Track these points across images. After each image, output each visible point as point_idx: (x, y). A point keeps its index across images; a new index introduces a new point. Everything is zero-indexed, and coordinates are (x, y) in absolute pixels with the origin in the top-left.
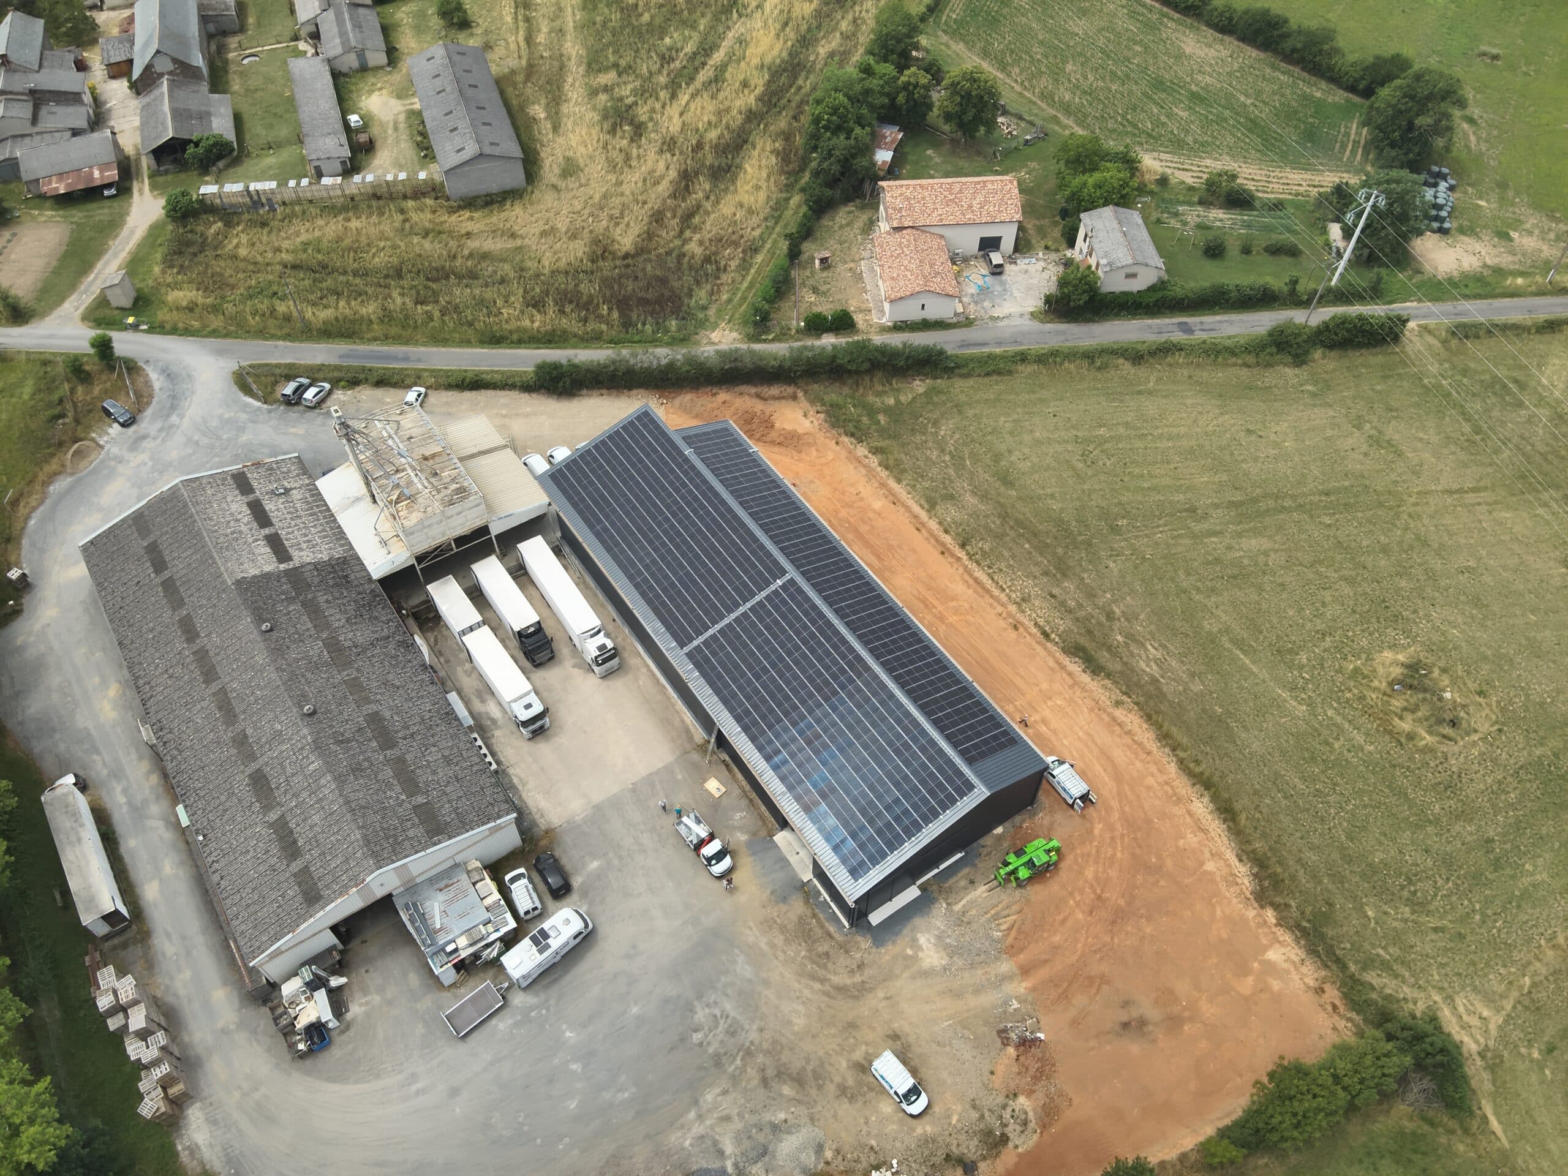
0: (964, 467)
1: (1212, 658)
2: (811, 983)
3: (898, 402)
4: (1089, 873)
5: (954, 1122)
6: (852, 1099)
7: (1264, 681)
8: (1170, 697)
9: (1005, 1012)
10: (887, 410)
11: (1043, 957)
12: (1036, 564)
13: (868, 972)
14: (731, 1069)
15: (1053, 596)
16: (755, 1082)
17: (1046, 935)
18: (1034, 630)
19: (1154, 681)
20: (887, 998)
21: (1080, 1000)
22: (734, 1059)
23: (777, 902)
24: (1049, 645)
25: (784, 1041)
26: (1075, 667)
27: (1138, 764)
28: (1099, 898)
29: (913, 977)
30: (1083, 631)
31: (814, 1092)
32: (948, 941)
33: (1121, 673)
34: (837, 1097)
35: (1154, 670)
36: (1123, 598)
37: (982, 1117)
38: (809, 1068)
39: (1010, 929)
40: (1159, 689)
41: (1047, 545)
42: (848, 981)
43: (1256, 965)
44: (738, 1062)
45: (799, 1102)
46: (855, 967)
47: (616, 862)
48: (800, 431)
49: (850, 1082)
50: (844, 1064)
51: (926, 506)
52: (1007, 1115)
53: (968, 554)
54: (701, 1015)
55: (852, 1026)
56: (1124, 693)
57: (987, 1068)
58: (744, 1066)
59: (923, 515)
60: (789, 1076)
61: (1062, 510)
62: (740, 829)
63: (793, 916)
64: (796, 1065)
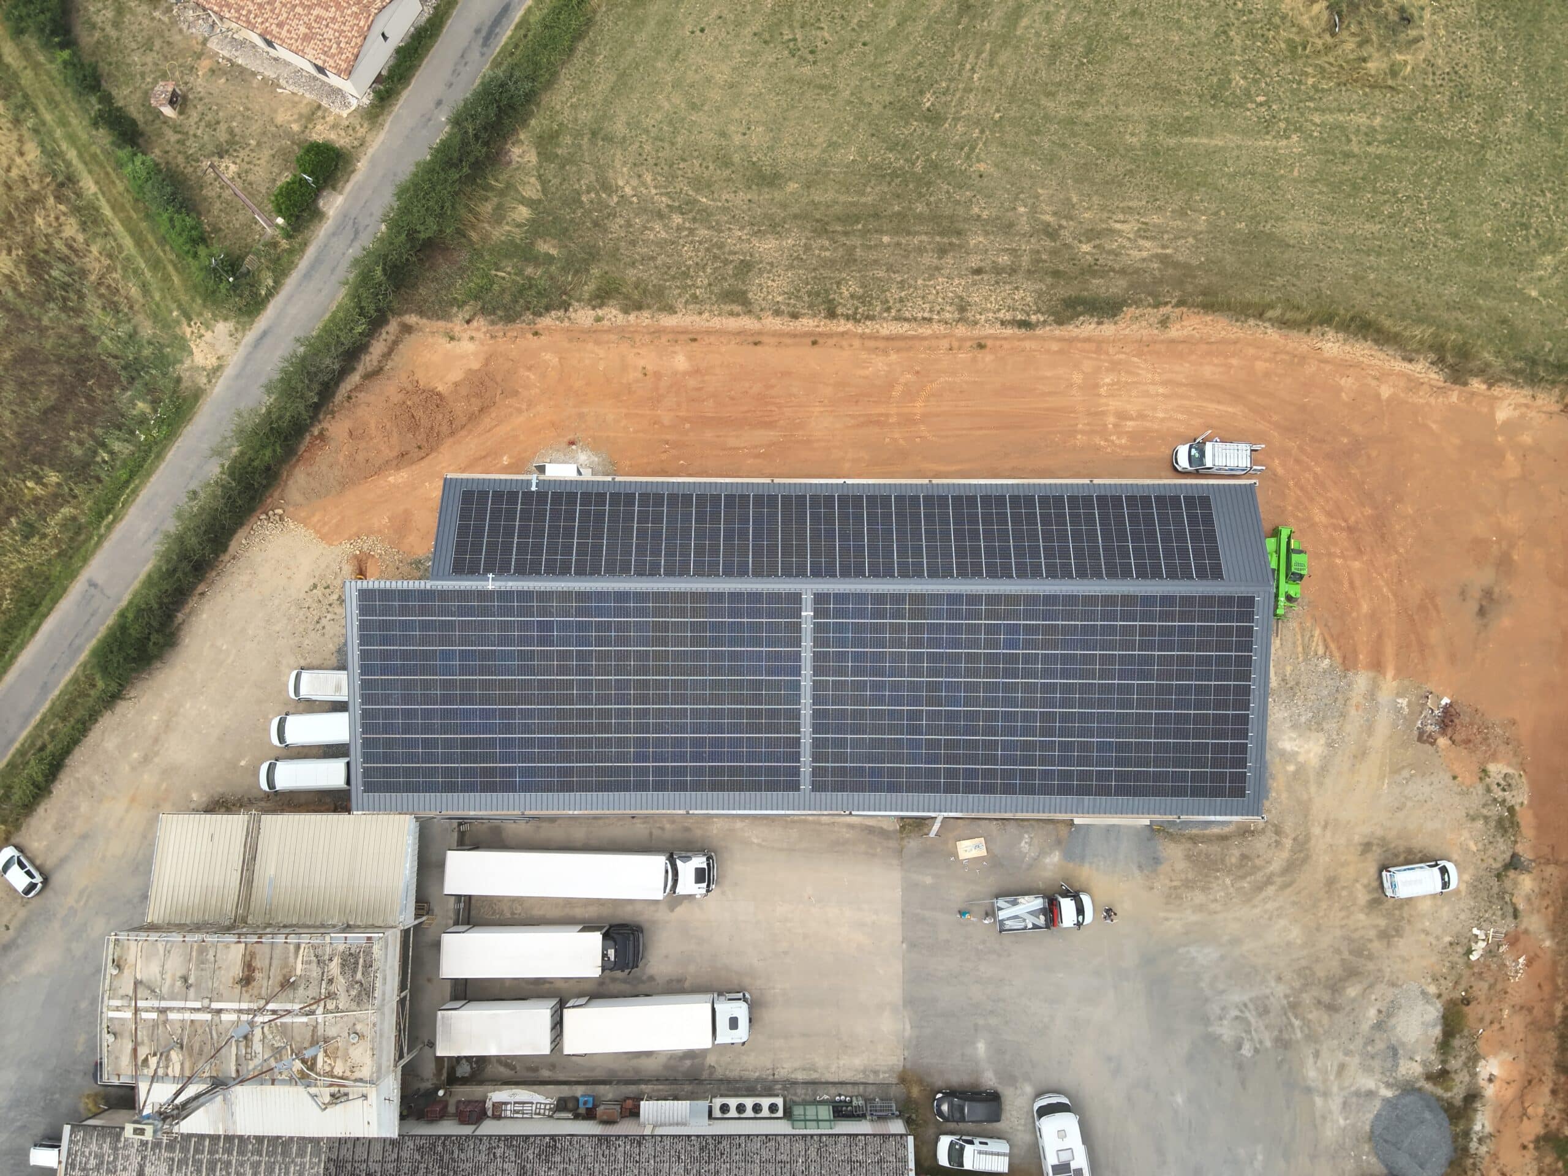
0: (705, 210)
1: (1176, 174)
2: (1264, 894)
3: (530, 203)
4: (1320, 518)
5: (1474, 849)
6: (1399, 932)
7: (1239, 147)
8: (1195, 262)
9: (1405, 718)
10: (536, 228)
11: (1374, 635)
12: (921, 250)
13: (1288, 827)
14: (1299, 1035)
15: (978, 271)
16: (1325, 1019)
17: (1354, 615)
18: (1009, 331)
19: (1164, 260)
20: (1325, 827)
21: (1434, 635)
22: (1291, 1025)
23: (1155, 871)
24: (1039, 332)
25: (1304, 963)
26: (1087, 328)
27: (1234, 361)
28: (1350, 530)
29: (1320, 784)
30: (1049, 280)
31: (1370, 966)
32: (1303, 719)
33: (1131, 286)
34: (1389, 945)
35: (1149, 247)
36: (1037, 197)
37: (1486, 818)
38: (1346, 955)
39: (1327, 647)
40: (1176, 265)
41: (902, 216)
42: (1285, 855)
43: (1500, 439)
44: (1297, 1023)
45: (1371, 986)
46: (1274, 837)
47: (993, 1021)
48: (475, 365)
49: (1382, 922)
50: (1362, 916)
51: (737, 308)
52: (1498, 794)
53: (847, 318)
54: (1226, 1031)
55: (1331, 882)
56: (1157, 306)
57: (1447, 778)
58: (1303, 1019)
59: (747, 323)
60: (1341, 980)
61: (862, 153)
62: (1042, 853)
63: (1181, 865)
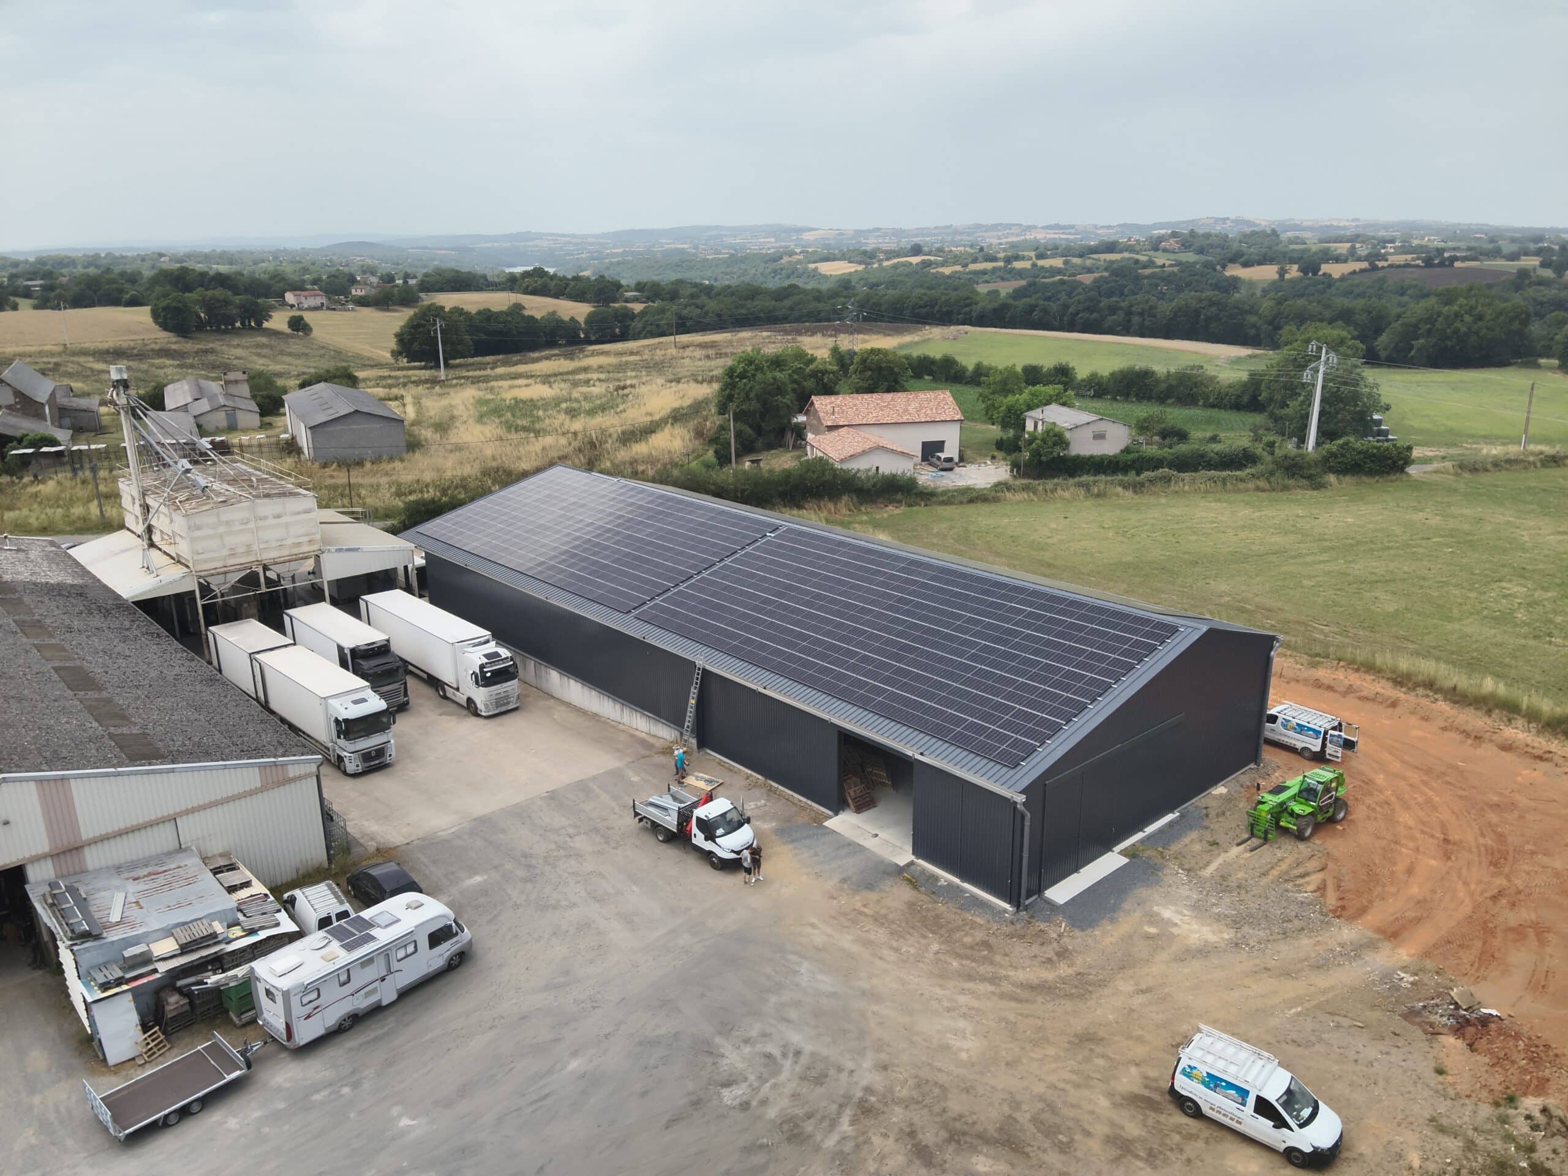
3: (872, 518)
4: (1407, 820)
9: (1396, 988)
11: (1410, 915)
13: (1082, 960)
16: (899, 1159)
17: (1392, 888)
20: (1144, 991)
21: (1520, 958)
23: (857, 891)
25: (944, 1079)
28: (1446, 841)
29: (1178, 959)
31: (1053, 1159)
32: (1216, 910)
34: (1118, 1160)
38: (1023, 1117)
39: (1321, 889)
42: (1048, 976)
46: (1050, 955)
47: (519, 872)
54: (735, 1058)
58: (863, 1133)
62: (760, 817)
63: (895, 904)
64: (989, 1117)
